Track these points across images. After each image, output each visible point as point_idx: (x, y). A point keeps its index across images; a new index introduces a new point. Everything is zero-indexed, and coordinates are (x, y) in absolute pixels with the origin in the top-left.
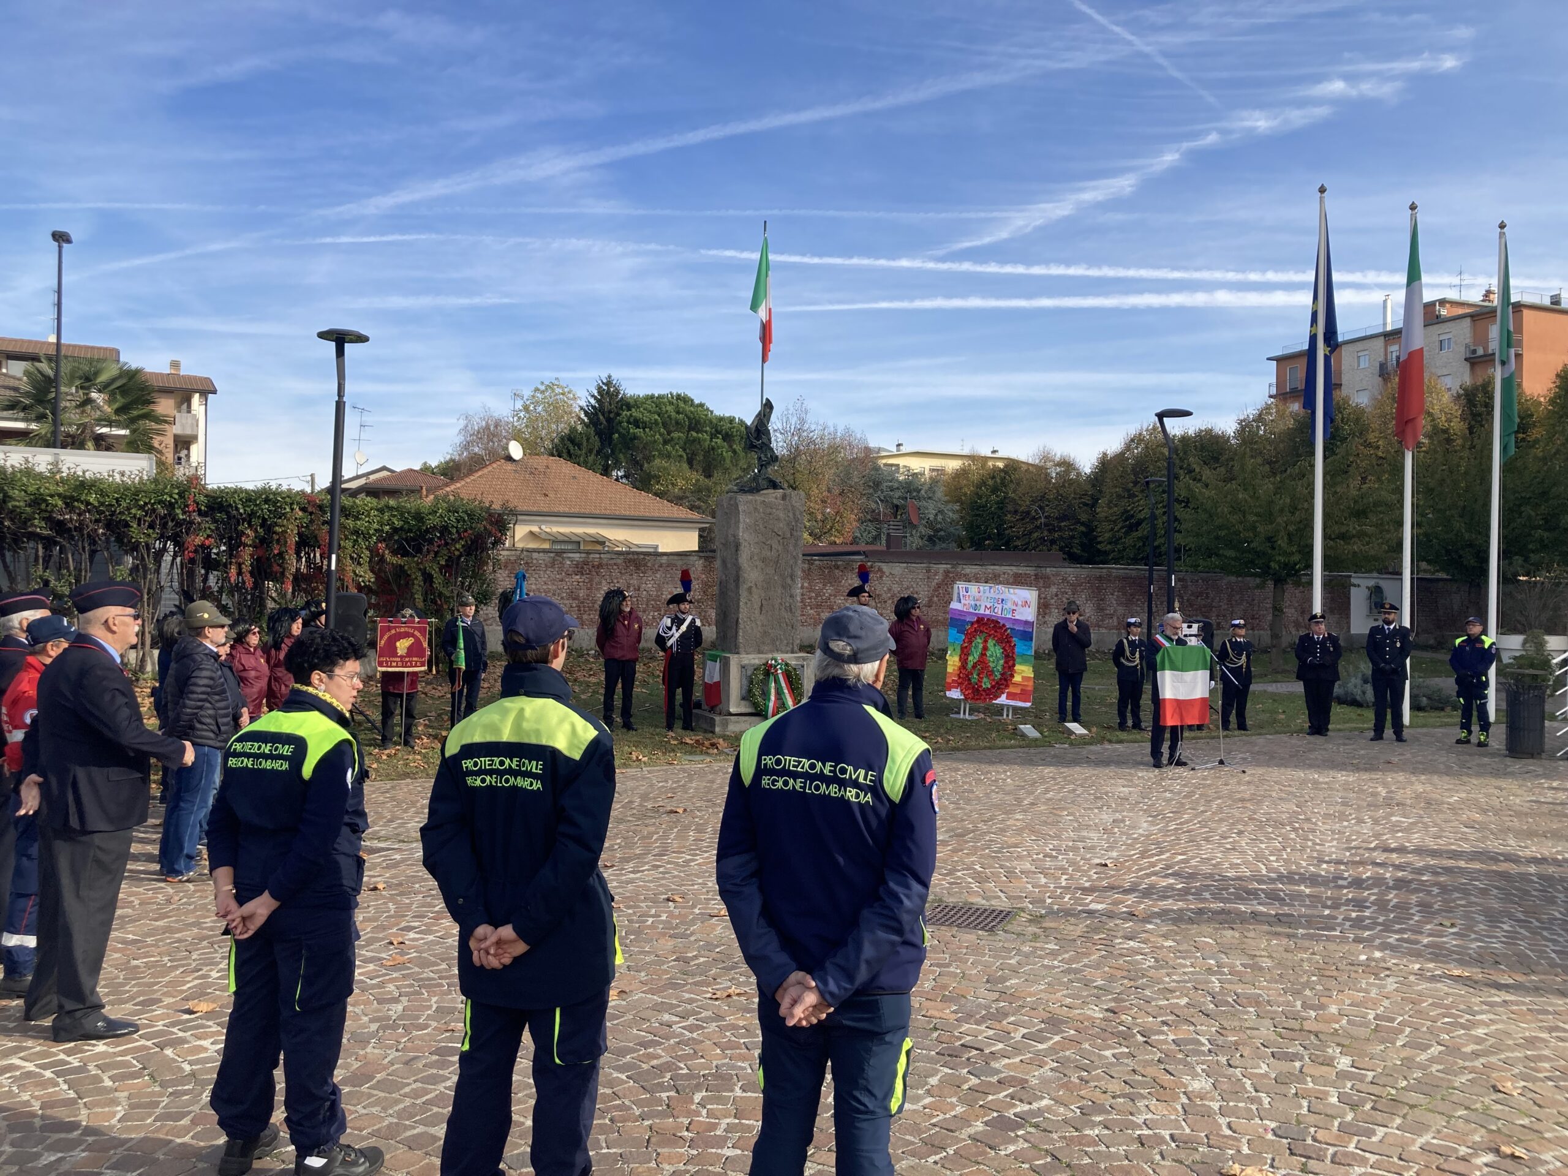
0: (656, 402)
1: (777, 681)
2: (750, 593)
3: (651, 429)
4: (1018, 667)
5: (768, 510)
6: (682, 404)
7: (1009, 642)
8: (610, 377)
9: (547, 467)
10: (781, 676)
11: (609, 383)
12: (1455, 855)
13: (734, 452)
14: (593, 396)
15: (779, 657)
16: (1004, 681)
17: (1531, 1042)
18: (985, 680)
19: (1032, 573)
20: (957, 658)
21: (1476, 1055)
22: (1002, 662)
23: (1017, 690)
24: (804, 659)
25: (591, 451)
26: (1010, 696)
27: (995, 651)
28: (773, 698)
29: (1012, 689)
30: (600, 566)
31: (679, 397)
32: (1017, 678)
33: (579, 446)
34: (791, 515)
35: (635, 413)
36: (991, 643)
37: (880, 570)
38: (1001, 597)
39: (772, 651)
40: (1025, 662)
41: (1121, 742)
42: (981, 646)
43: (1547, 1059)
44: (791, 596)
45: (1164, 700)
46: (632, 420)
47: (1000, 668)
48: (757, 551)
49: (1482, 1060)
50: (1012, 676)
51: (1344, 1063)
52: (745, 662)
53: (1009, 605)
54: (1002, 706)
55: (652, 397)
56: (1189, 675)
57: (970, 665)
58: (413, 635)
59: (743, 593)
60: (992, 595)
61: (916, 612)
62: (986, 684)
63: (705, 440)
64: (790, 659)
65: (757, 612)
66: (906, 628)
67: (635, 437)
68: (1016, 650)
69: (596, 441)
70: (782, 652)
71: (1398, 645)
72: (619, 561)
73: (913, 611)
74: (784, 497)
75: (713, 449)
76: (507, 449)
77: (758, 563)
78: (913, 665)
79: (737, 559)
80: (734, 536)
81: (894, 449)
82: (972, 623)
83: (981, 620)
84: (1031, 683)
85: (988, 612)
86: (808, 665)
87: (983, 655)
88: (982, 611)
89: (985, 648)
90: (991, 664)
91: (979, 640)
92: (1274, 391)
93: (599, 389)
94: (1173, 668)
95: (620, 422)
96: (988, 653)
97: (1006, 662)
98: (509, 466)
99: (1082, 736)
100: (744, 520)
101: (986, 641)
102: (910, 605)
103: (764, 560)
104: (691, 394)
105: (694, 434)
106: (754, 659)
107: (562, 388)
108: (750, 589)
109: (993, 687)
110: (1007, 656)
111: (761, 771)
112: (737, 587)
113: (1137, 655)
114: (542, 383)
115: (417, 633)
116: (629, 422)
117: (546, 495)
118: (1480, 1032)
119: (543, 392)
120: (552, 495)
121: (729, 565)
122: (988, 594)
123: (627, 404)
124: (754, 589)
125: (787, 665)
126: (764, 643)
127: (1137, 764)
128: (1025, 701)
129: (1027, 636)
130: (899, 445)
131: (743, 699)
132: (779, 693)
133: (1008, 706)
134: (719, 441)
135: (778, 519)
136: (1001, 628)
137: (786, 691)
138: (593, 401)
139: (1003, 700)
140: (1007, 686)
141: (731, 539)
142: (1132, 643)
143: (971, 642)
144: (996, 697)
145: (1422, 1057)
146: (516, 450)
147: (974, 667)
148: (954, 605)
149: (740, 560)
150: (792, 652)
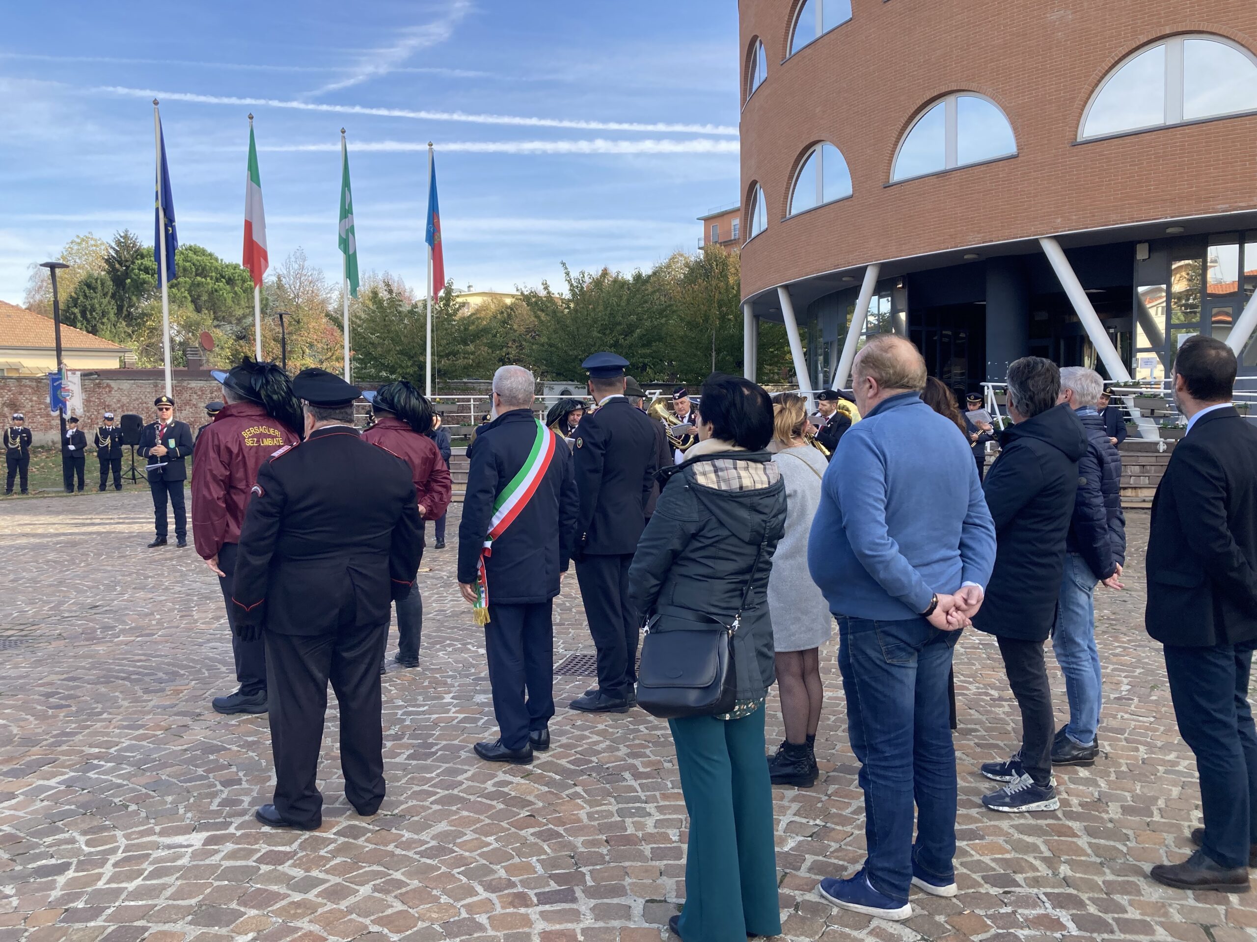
8: (127, 231)
11: (126, 237)
13: (236, 293)
14: (112, 248)
31: (190, 248)
63: (208, 284)
67: (144, 282)
75: (216, 291)
81: (466, 290)
93: (119, 243)
95: (133, 269)
105: (200, 279)
107: (96, 240)
114: (78, 236)
116: (140, 270)
119: (79, 244)
130: (469, 287)
134: (221, 284)
138: (112, 252)
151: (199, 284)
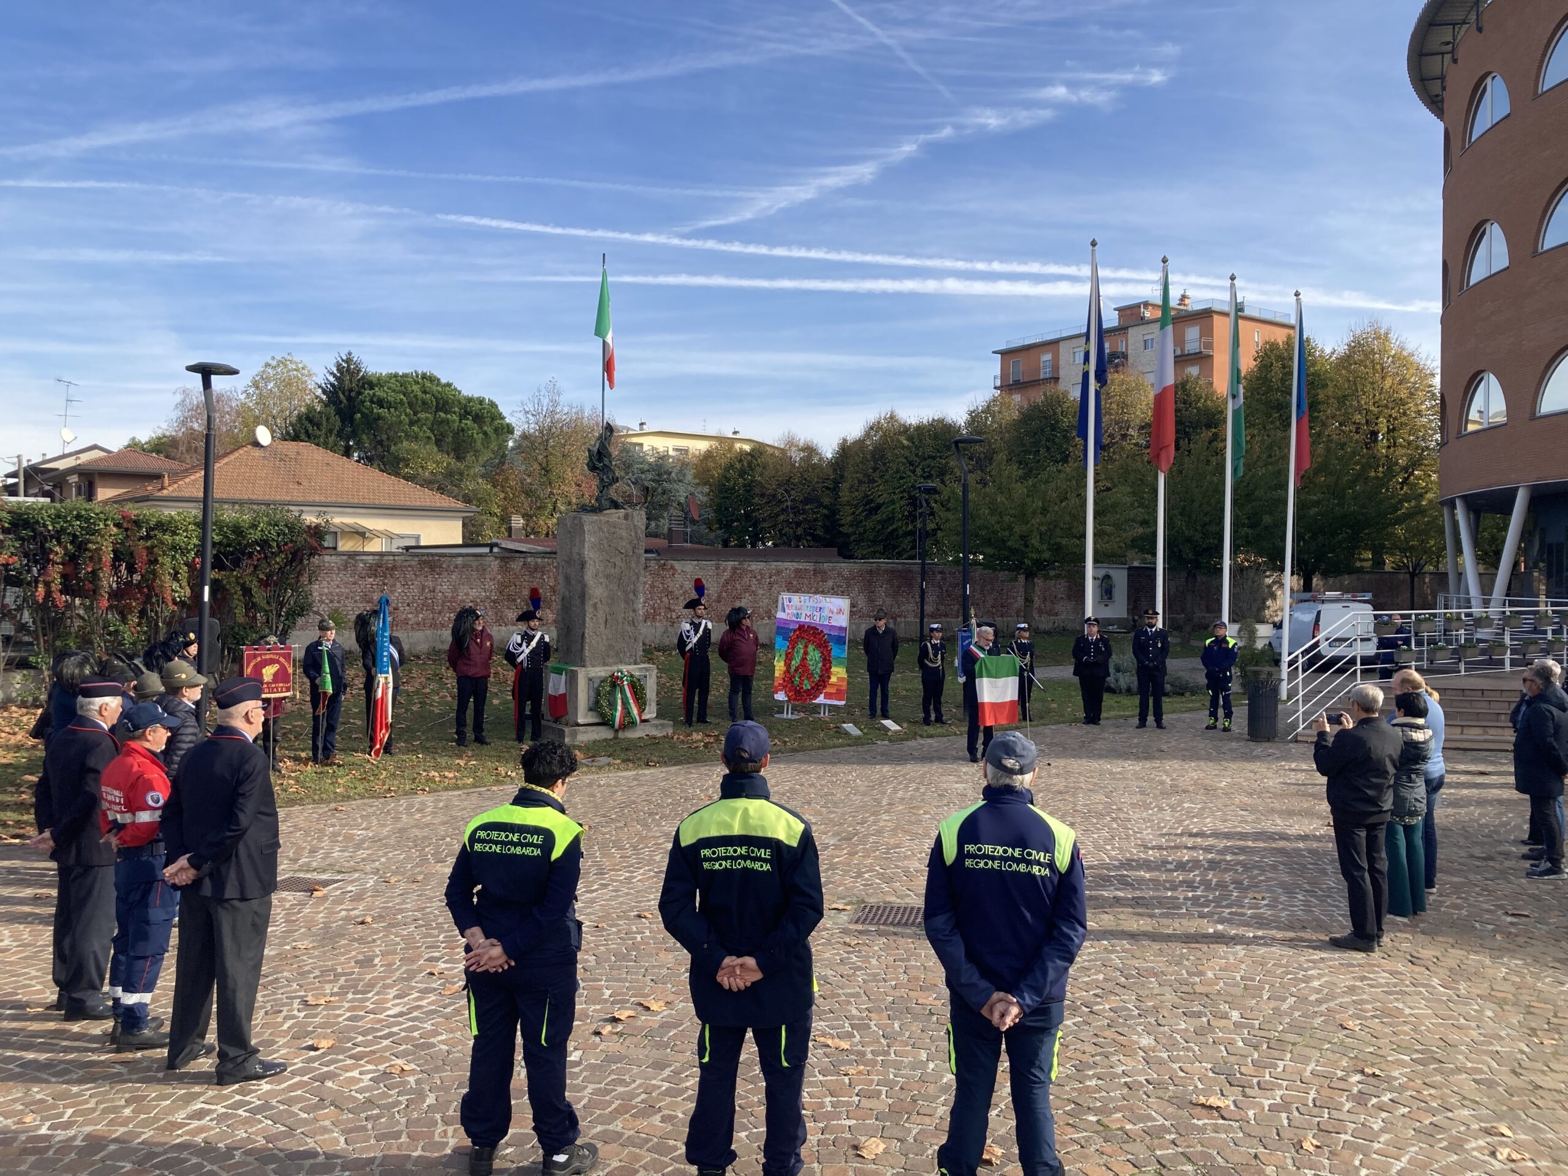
0: (402, 381)
1: (622, 691)
2: (596, 609)
3: (396, 409)
4: (834, 669)
5: (612, 530)
6: (428, 384)
7: (827, 647)
8: (350, 354)
9: (298, 453)
10: (626, 688)
11: (348, 361)
12: (1243, 836)
13: (485, 433)
14: (332, 373)
15: (625, 668)
16: (822, 683)
17: (1352, 990)
18: (806, 682)
19: (812, 568)
20: (782, 663)
21: (1319, 1002)
22: (820, 665)
23: (833, 690)
25: (331, 431)
26: (828, 696)
27: (814, 655)
28: (619, 708)
29: (828, 690)
30: (394, 568)
31: (424, 376)
32: (833, 679)
33: (318, 426)
34: (633, 534)
35: (379, 393)
36: (811, 648)
37: (672, 568)
38: (819, 605)
39: (616, 663)
40: (839, 664)
41: (931, 736)
42: (802, 651)
43: (1367, 1002)
44: (634, 611)
45: (983, 704)
46: (375, 400)
47: (818, 671)
48: (601, 569)
49: (1325, 1006)
50: (829, 677)
51: (1235, 1015)
52: (592, 675)
53: (826, 613)
54: (819, 705)
55: (396, 376)
56: (1001, 681)
57: (792, 670)
58: (278, 662)
59: (589, 609)
60: (811, 604)
61: (747, 622)
62: (807, 686)
63: (454, 421)
64: (634, 670)
65: (602, 626)
66: (738, 637)
67: (379, 417)
68: (833, 653)
69: (336, 421)
70: (626, 664)
71: (1159, 645)
72: (413, 563)
73: (744, 621)
74: (626, 517)
75: (463, 430)
76: (254, 434)
77: (602, 580)
78: (741, 671)
79: (582, 577)
80: (579, 554)
81: (637, 428)
82: (795, 631)
83: (802, 627)
84: (845, 683)
85: (808, 620)
86: (650, 675)
87: (804, 659)
88: (802, 619)
89: (806, 653)
90: (812, 668)
91: (801, 646)
92: (998, 383)
93: (339, 367)
94: (989, 676)
95: (363, 402)
96: (809, 657)
97: (824, 665)
98: (257, 453)
99: (896, 732)
100: (590, 539)
101: (806, 647)
102: (742, 615)
103: (608, 577)
104: (437, 374)
105: (442, 415)
106: (600, 672)
107: (296, 363)
108: (595, 606)
109: (813, 688)
110: (825, 660)
111: (961, 855)
112: (583, 602)
113: (939, 657)
114: (273, 358)
115: (282, 660)
116: (372, 402)
117: (299, 483)
118: (1316, 984)
119: (274, 368)
120: (305, 483)
121: (573, 582)
122: (807, 603)
123: (369, 383)
124: (599, 605)
125: (632, 676)
126: (609, 656)
127: (956, 759)
128: (840, 700)
129: (840, 640)
130: (642, 424)
131: (590, 710)
132: (625, 703)
133: (825, 705)
134: (469, 422)
135: (621, 538)
136: (819, 634)
137: (631, 701)
138: (332, 379)
139: (821, 699)
140: (825, 687)
141: (576, 556)
142: (934, 646)
143: (793, 648)
144: (816, 697)
145: (1285, 1007)
146: (263, 435)
147: (796, 670)
148: (780, 615)
149: (586, 578)
150: (636, 663)
151: (443, 422)
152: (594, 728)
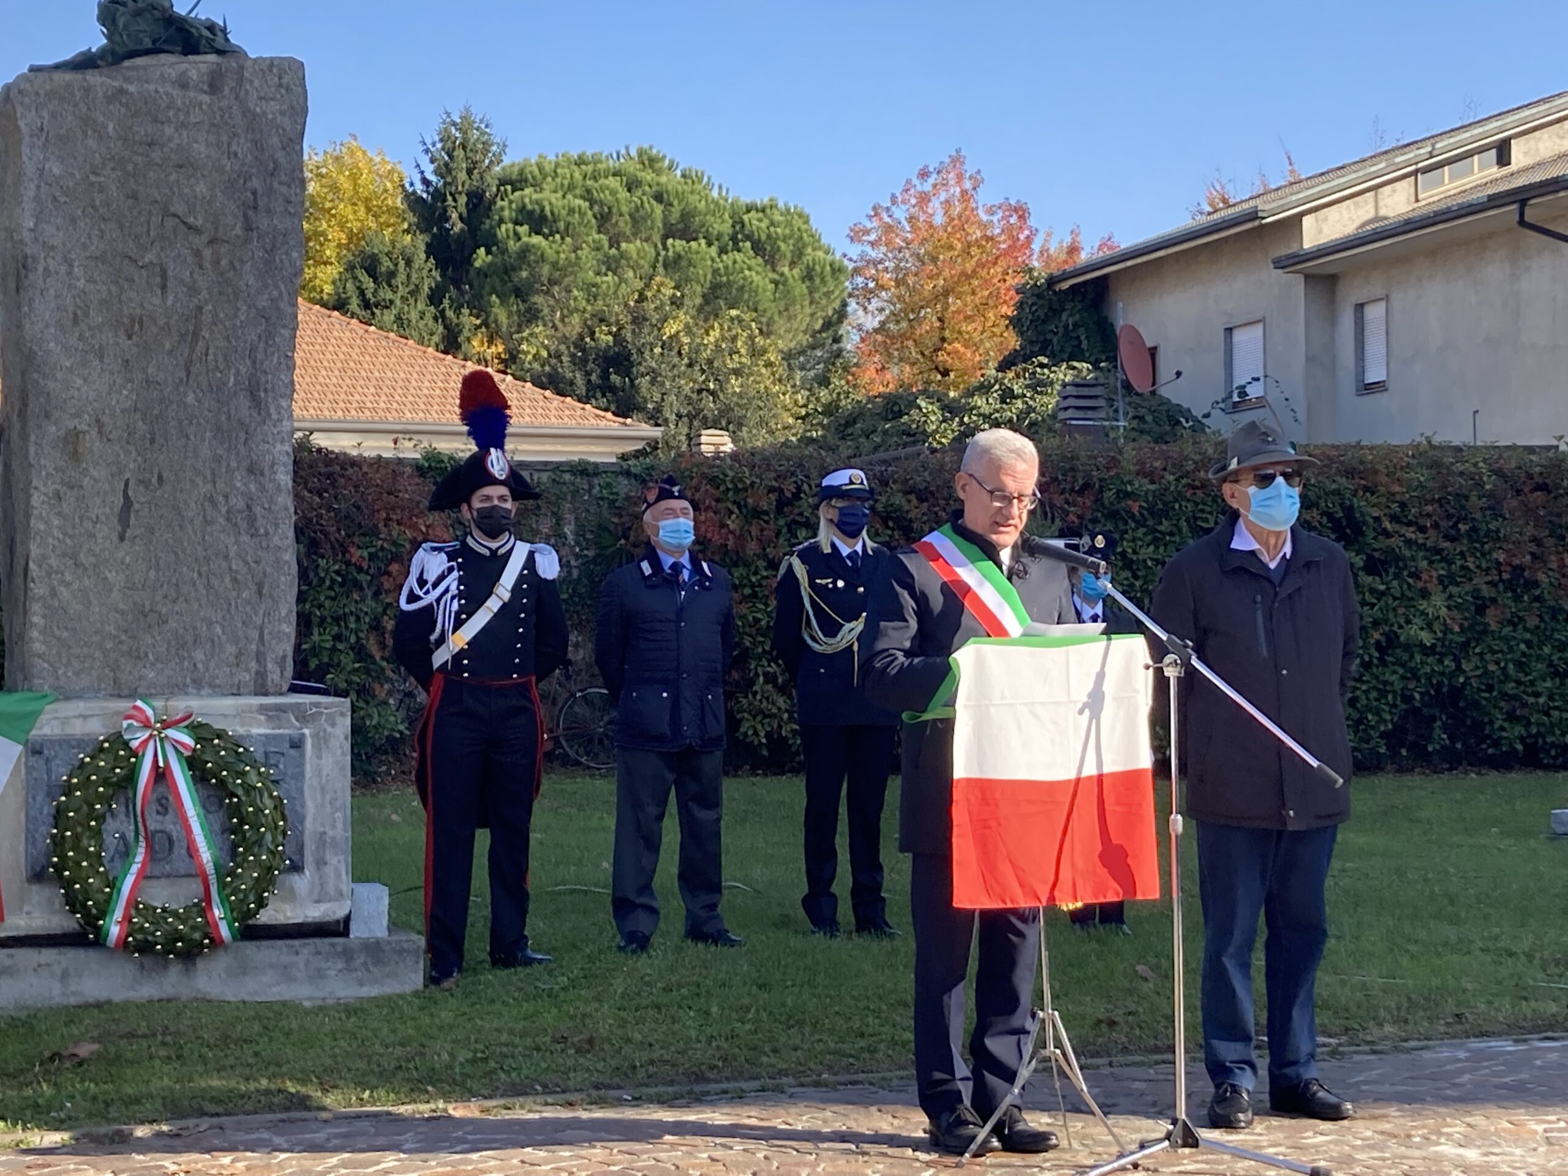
2: (75, 456)
3: (567, 233)
8: (467, 110)
11: (465, 125)
14: (430, 157)
24: (303, 717)
34: (242, 146)
35: (532, 197)
39: (177, 689)
44: (253, 470)
46: (524, 215)
52: (47, 727)
64: (240, 715)
65: (107, 532)
67: (530, 255)
70: (219, 690)
86: (322, 740)
93: (443, 138)
95: (497, 221)
103: (134, 326)
106: (73, 723)
108: (72, 444)
116: (516, 221)
124: (92, 442)
126: (138, 657)
131: (37, 876)
135: (186, 165)
138: (429, 170)
150: (262, 691)
152: (48, 955)
